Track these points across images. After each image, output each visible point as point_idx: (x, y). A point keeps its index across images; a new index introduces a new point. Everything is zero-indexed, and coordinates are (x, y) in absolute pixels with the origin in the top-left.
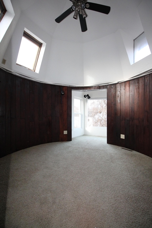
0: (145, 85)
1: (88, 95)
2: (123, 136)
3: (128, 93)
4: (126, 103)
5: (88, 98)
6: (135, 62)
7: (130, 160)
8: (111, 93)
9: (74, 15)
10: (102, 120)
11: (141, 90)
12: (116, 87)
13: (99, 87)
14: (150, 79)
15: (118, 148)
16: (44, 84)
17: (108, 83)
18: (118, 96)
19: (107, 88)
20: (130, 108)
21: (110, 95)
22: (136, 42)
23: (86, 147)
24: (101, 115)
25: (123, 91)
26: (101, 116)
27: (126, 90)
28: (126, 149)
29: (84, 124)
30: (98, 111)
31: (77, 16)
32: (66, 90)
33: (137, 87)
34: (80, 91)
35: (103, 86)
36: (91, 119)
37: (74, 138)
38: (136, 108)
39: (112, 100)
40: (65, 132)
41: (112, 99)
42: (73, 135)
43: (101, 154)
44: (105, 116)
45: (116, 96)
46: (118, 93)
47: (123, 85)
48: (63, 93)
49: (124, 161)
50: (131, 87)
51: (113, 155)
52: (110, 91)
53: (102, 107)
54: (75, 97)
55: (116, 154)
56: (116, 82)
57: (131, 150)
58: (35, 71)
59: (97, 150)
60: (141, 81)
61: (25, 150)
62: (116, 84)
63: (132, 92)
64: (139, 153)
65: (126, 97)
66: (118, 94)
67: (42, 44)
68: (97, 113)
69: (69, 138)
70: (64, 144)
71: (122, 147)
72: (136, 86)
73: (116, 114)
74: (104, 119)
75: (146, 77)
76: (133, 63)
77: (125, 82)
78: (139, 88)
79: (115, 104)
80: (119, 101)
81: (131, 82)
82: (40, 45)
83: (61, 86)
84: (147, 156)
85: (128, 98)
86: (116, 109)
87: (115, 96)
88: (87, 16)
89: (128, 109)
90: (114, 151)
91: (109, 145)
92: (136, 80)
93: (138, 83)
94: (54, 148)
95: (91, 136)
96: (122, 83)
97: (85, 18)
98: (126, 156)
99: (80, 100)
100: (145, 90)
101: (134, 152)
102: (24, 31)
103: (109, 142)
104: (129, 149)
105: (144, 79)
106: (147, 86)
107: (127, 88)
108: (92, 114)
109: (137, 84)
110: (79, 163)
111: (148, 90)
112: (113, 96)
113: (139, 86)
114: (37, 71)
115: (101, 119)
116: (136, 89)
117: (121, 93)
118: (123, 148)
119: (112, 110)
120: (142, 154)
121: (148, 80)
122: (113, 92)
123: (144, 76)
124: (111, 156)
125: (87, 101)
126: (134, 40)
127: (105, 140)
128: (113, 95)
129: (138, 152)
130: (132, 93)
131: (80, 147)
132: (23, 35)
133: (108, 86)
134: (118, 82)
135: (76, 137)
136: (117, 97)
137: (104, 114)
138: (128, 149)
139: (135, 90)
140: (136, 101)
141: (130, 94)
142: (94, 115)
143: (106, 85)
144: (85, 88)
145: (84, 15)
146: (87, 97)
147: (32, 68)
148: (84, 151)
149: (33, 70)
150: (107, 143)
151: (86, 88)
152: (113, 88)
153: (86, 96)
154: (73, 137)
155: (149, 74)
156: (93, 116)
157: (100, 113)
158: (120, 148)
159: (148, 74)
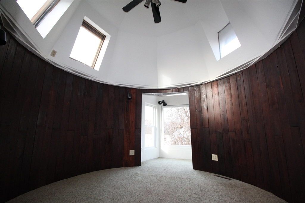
0: (237, 85)
1: (163, 102)
2: (215, 157)
3: (217, 96)
4: (215, 109)
5: (164, 105)
6: (222, 57)
7: (229, 192)
8: (194, 97)
9: (146, 3)
10: (183, 139)
11: (233, 92)
12: (200, 89)
13: (178, 90)
14: (244, 77)
15: (209, 176)
16: (105, 84)
17: (190, 84)
18: (204, 101)
19: (188, 90)
20: (222, 116)
21: (193, 99)
22: (220, 35)
23: (162, 175)
24: (182, 131)
25: (210, 94)
26: (182, 133)
27: (213, 92)
28: (222, 176)
29: (158, 142)
30: (178, 126)
31: (149, 4)
32: (134, 93)
33: (228, 88)
34: (153, 95)
35: (183, 88)
36: (168, 137)
37: (145, 162)
38: (229, 117)
39: (196, 107)
40: (132, 153)
41: (196, 104)
42: (143, 158)
43: (184, 185)
44: (187, 133)
45: (201, 100)
46: (203, 96)
47: (210, 86)
48: (130, 97)
49: (221, 195)
50: (220, 89)
51: (203, 185)
52: (193, 94)
53: (183, 120)
54: (146, 103)
55: (208, 184)
56: (200, 83)
57: (229, 178)
58: (94, 68)
59: (179, 179)
60: (232, 80)
61: (69, 179)
62: (200, 85)
63: (222, 94)
64: (241, 182)
65: (214, 102)
66: (204, 98)
67: (105, 36)
68: (176, 128)
69: (136, 161)
70: (130, 170)
71: (215, 174)
72: (226, 87)
73: (202, 125)
74: (186, 137)
75: (238, 74)
76: (219, 59)
77: (211, 82)
78: (230, 89)
79: (201, 112)
80: (205, 107)
81: (219, 81)
82: (103, 37)
83: (128, 88)
84: (253, 186)
85: (217, 103)
86: (202, 118)
87: (199, 101)
88: (160, 4)
89: (219, 118)
90: (205, 180)
91: (196, 172)
92: (226, 79)
93: (229, 82)
94: (114, 176)
95: (170, 158)
96: (207, 83)
97: (158, 6)
98: (223, 187)
99: (152, 108)
100: (239, 91)
101: (234, 181)
102: (84, 20)
103: (196, 166)
104: (226, 177)
105: (235, 77)
106: (240, 85)
107: (215, 89)
108: (169, 131)
109: (227, 85)
110: (152, 199)
111: (243, 91)
112: (197, 101)
113: (230, 86)
114: (97, 68)
115: (182, 137)
116: (227, 90)
117: (208, 96)
118: (217, 175)
119: (197, 119)
120: (247, 184)
121: (240, 78)
122: (197, 95)
123: (236, 74)
124: (201, 187)
125: (162, 109)
126: (218, 33)
127: (190, 164)
128: (197, 99)
129: (240, 180)
130: (222, 96)
131: (154, 175)
132: (82, 25)
133: (190, 88)
134: (203, 83)
135: (147, 161)
136: (202, 102)
137: (186, 130)
138: (224, 177)
139: (226, 92)
140: (229, 106)
141: (220, 97)
142: (172, 131)
143: (187, 87)
144: (159, 91)
145: (157, 3)
146: (162, 104)
147: (90, 64)
148: (159, 180)
149: (92, 66)
150: (193, 169)
151: (161, 91)
152: (196, 90)
153: (160, 103)
154: (143, 159)
155: (242, 71)
156: (171, 133)
157: (181, 128)
158: (212, 175)
159: (240, 71)
